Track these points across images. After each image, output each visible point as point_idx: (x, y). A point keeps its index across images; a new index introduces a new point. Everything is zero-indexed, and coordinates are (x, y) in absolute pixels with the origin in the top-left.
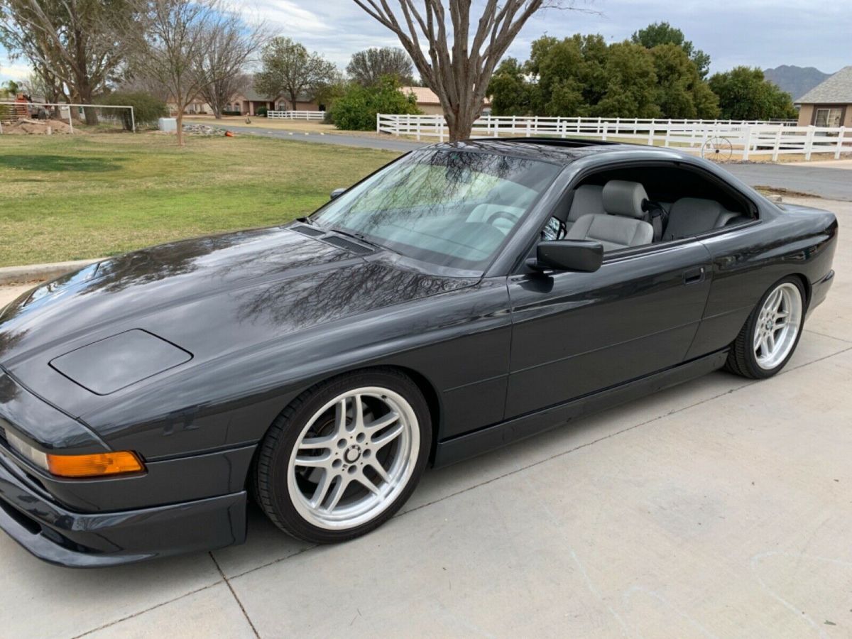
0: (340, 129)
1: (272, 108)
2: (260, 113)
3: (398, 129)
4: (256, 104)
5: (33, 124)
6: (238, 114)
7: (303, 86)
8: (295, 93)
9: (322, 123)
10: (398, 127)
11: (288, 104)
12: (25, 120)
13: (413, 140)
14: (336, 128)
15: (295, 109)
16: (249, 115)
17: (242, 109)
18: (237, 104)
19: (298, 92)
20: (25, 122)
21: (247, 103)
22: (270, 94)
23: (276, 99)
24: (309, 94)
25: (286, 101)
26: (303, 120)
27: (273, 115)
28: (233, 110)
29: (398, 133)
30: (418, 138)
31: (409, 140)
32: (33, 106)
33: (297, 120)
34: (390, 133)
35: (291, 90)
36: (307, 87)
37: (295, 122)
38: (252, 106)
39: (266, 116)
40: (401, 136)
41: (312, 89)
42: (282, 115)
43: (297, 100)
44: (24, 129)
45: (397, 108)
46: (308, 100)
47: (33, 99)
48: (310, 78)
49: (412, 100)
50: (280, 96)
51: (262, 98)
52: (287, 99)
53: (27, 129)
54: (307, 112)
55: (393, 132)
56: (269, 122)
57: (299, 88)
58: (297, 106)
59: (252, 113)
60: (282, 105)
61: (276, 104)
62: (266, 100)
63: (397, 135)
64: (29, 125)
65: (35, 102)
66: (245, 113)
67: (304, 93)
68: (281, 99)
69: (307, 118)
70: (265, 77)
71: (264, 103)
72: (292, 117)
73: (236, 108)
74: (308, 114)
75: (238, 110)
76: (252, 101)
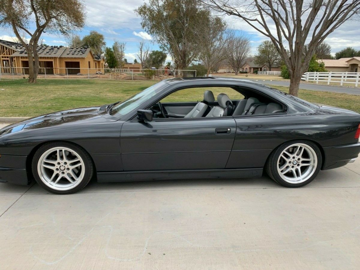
0: (284, 79)
1: (261, 70)
2: (255, 72)
3: (308, 79)
4: (254, 68)
5: (163, 77)
6: (246, 73)
7: (275, 61)
8: (271, 63)
9: (280, 76)
10: (308, 78)
11: (268, 68)
12: (161, 75)
13: (315, 84)
14: (282, 78)
15: (270, 70)
16: (251, 73)
17: (248, 71)
18: (247, 69)
19: (272, 63)
20: (161, 76)
21: (250, 68)
22: (260, 64)
23: (263, 67)
24: (277, 64)
25: (267, 67)
26: (273, 75)
27: (260, 73)
28: (245, 71)
29: (307, 80)
30: (317, 82)
31: (313, 83)
32: (170, 71)
33: (270, 75)
34: (304, 80)
35: (269, 63)
36: (277, 61)
37: (269, 76)
38: (252, 69)
39: (257, 74)
40: (309, 81)
41: (279, 62)
42: (264, 73)
43: (272, 67)
44: (160, 79)
45: (313, 69)
46: (277, 67)
47: (170, 68)
48: (278, 57)
49: (322, 66)
50: (265, 65)
51: (257, 66)
52: (267, 66)
53: (161, 79)
54: (275, 71)
55: (306, 80)
56: (258, 76)
57: (273, 62)
58: (271, 69)
59: (252, 72)
60: (265, 69)
61: (263, 68)
62: (258, 67)
63: (307, 81)
64: (162, 77)
65: (171, 69)
66: (249, 72)
67: (275, 63)
68: (265, 66)
69: (275, 74)
70: (258, 57)
71: (257, 68)
72: (268, 74)
73: (246, 70)
74: (275, 72)
75: (247, 71)
76: (252, 68)
